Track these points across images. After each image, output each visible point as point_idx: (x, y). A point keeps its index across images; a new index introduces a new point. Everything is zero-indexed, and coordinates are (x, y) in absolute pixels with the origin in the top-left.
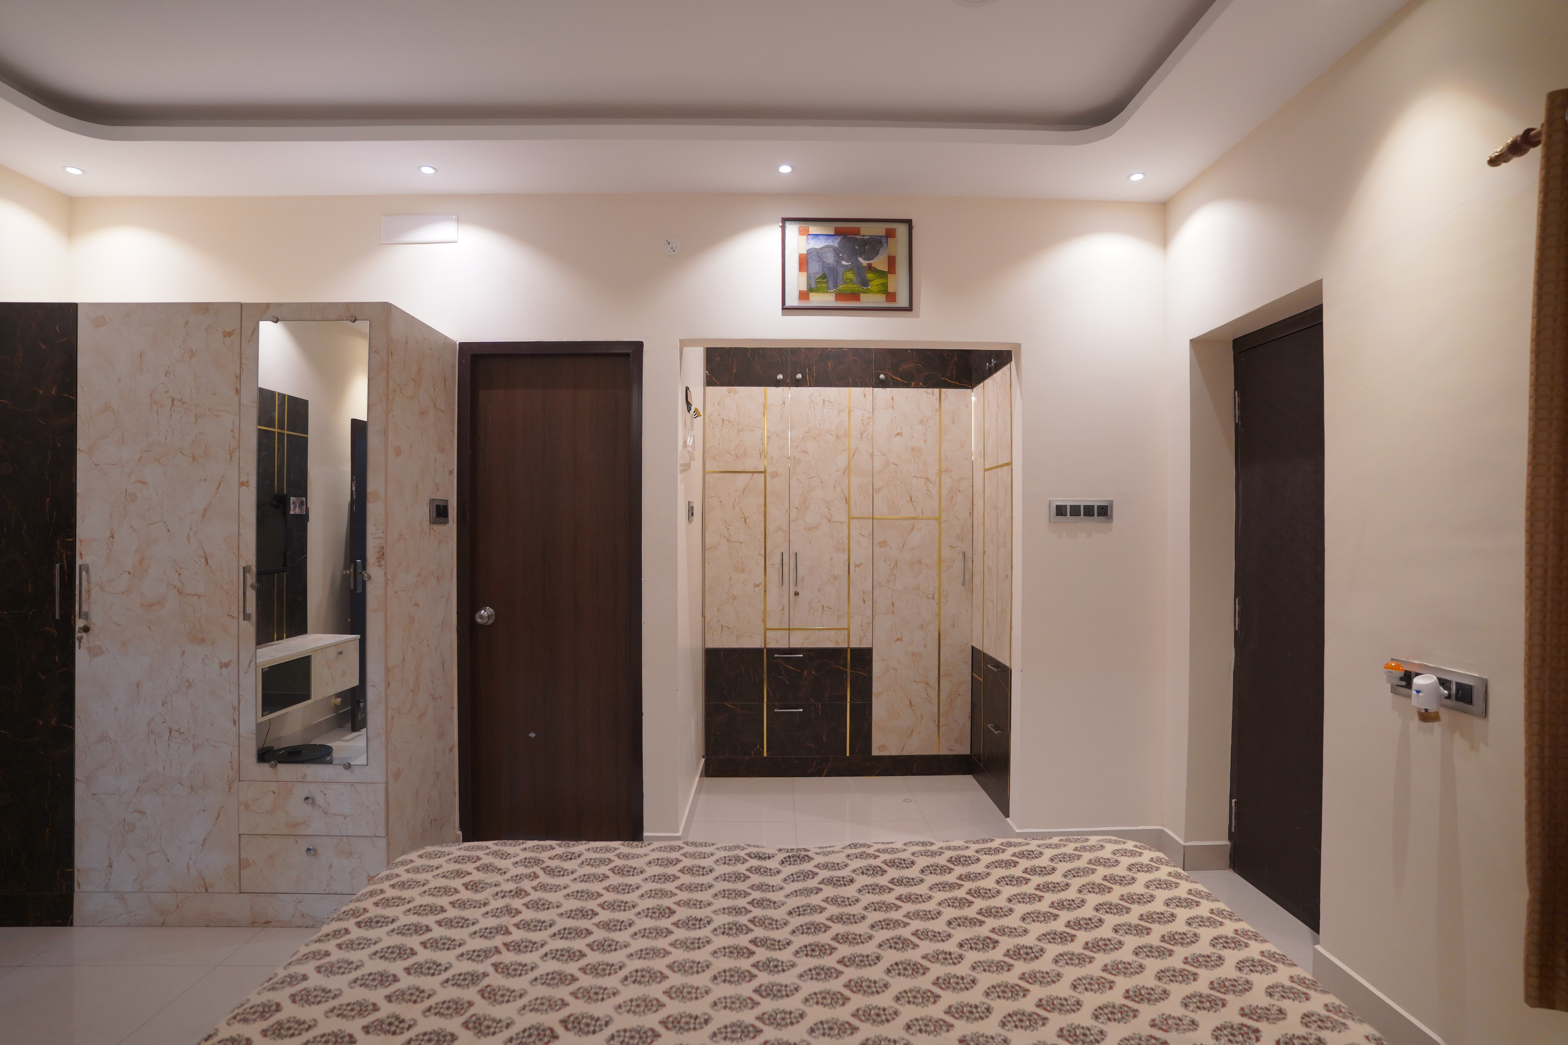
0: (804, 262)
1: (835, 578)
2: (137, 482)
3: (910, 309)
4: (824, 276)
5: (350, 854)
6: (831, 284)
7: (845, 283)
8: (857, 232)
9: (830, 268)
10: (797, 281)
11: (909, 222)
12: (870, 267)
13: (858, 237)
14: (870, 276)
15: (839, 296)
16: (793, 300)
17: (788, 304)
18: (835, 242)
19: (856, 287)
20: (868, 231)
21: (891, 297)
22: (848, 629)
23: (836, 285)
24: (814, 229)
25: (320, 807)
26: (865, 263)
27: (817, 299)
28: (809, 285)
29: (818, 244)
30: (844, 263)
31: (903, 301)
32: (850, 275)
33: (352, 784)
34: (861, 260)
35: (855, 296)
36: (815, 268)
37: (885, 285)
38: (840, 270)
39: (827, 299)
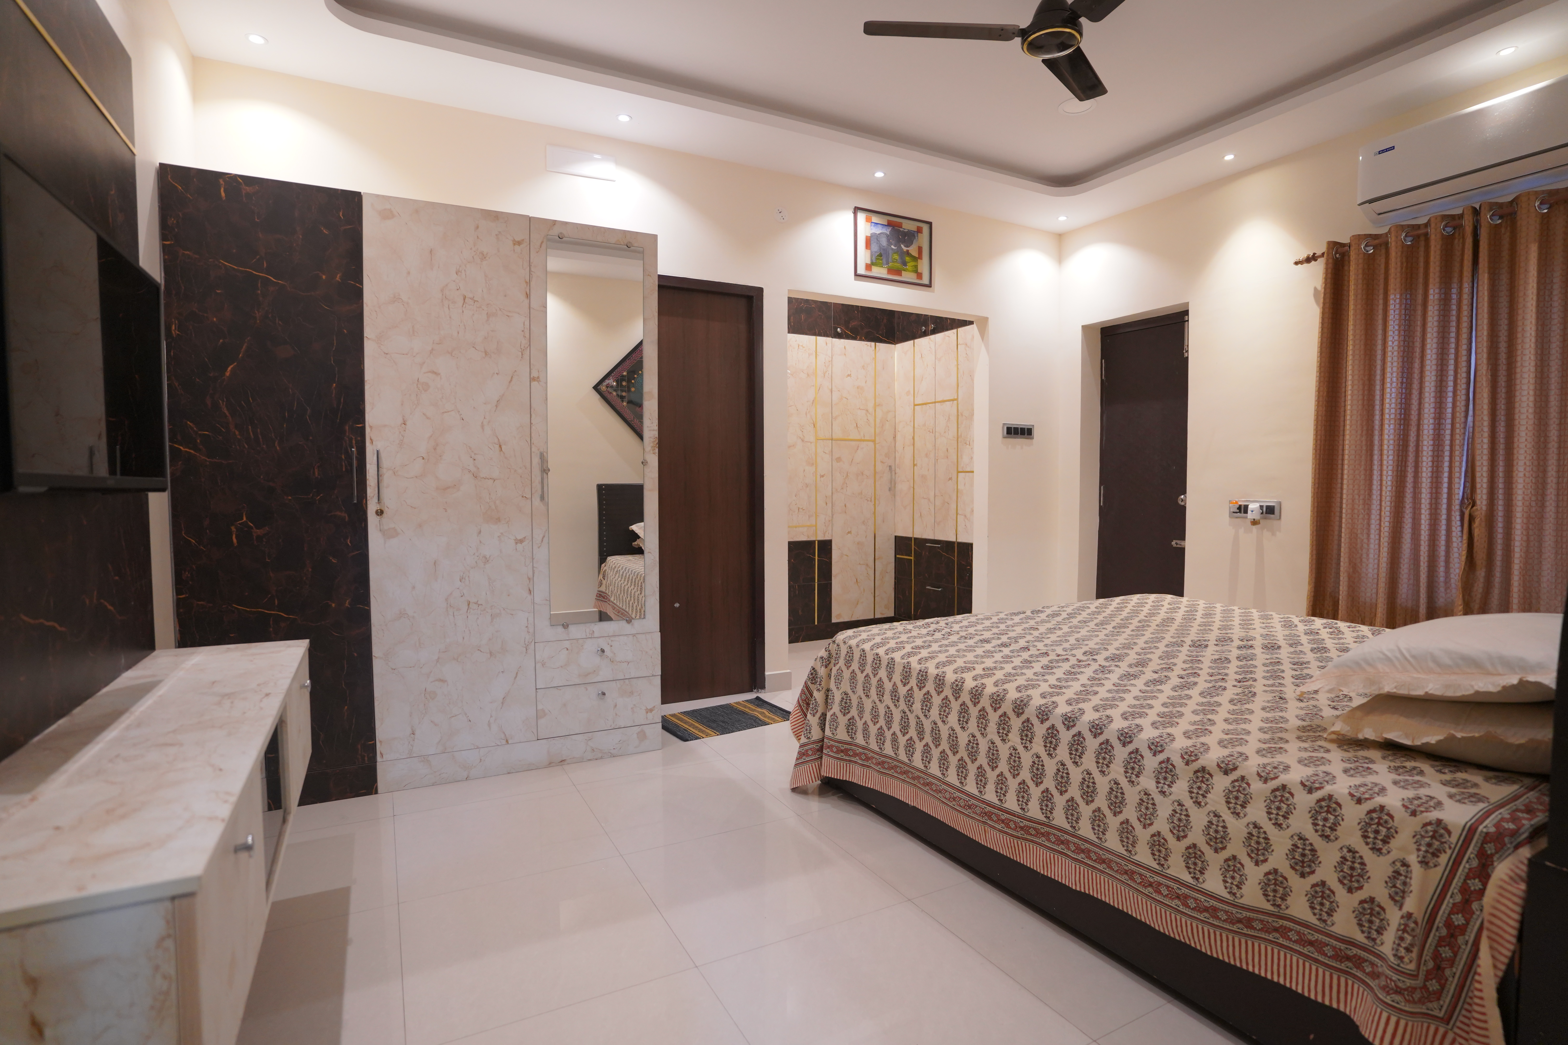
0: (868, 242)
1: (807, 486)
2: (430, 372)
3: (929, 286)
4: (880, 255)
5: (632, 693)
6: (884, 261)
7: (893, 262)
8: (900, 225)
9: (884, 250)
10: (864, 256)
11: (930, 224)
12: (908, 253)
13: (901, 229)
14: (907, 259)
15: (890, 271)
16: (861, 270)
17: (859, 272)
18: (887, 231)
19: (898, 265)
20: (908, 226)
21: (920, 276)
22: (816, 526)
23: (888, 263)
24: (875, 219)
25: (607, 657)
26: (905, 249)
27: (877, 271)
28: (872, 260)
29: (878, 230)
30: (892, 247)
31: (925, 280)
32: (896, 257)
33: (634, 635)
34: (902, 246)
35: (898, 272)
36: (875, 247)
37: (916, 266)
38: (890, 252)
39: (879, 271)
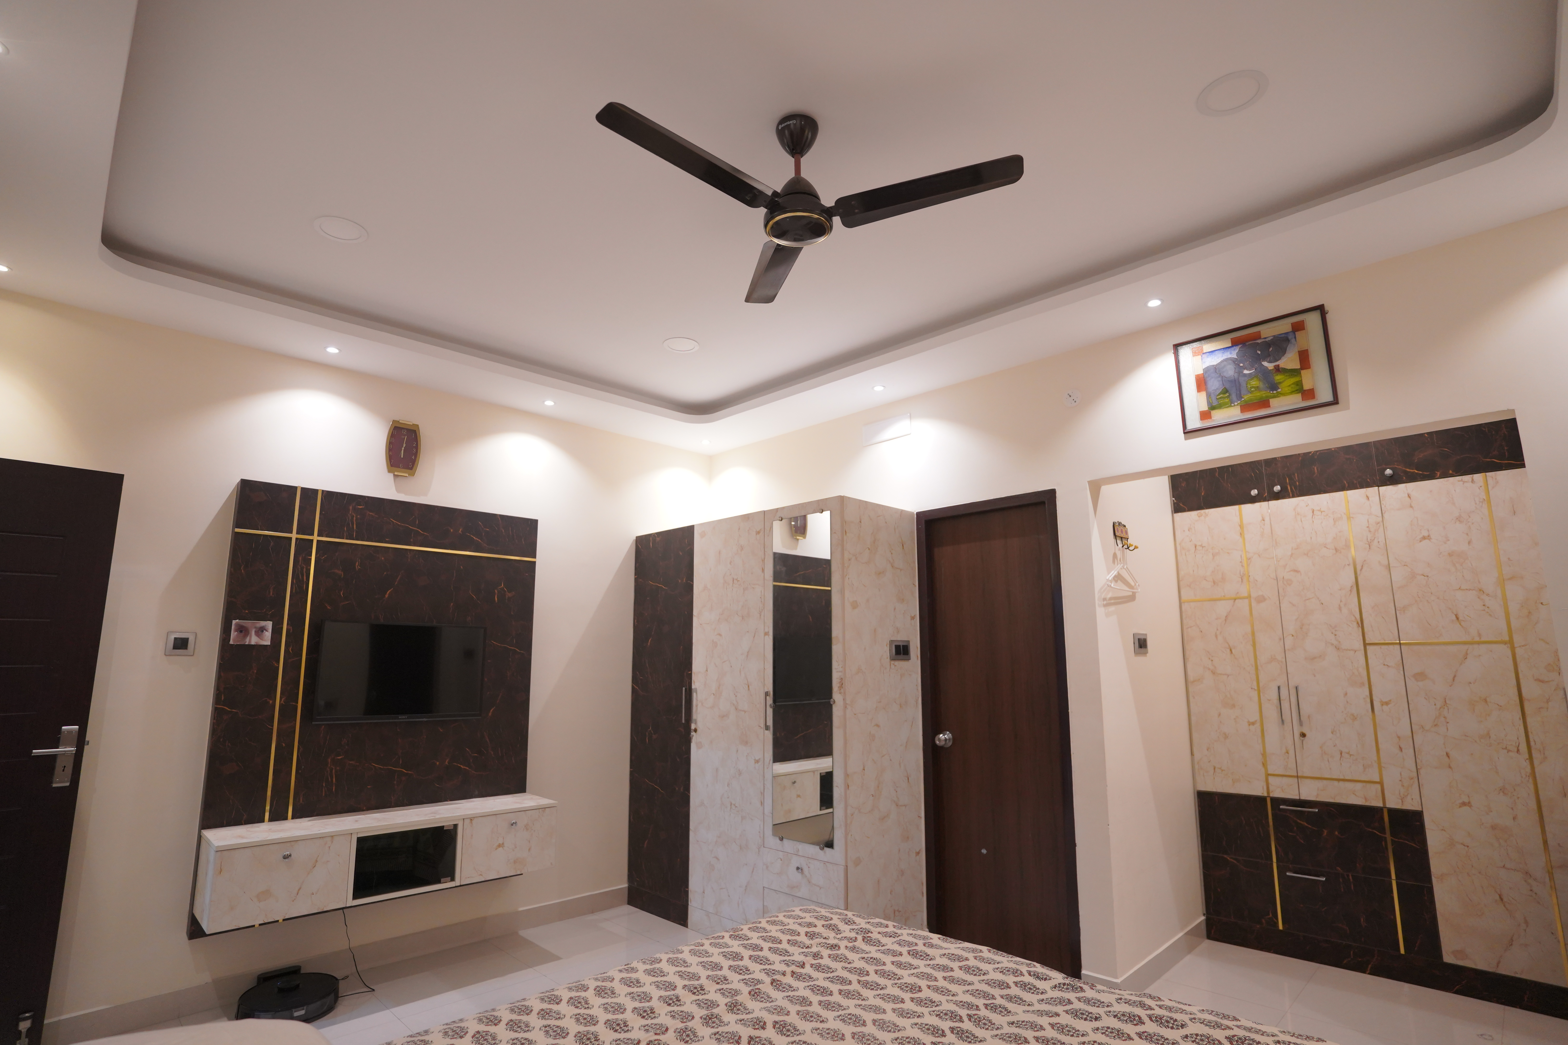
0: (1201, 383)
1: (1354, 718)
3: (1335, 402)
4: (1225, 391)
6: (1234, 397)
7: (1251, 392)
8: (1258, 336)
9: (1231, 381)
10: (1196, 402)
11: (1321, 309)
12: (1278, 369)
13: (1259, 341)
14: (1278, 378)
15: (1245, 408)
16: (1194, 423)
17: (1190, 427)
18: (1233, 354)
19: (1263, 394)
20: (1268, 332)
21: (1309, 394)
22: (1381, 783)
23: (1240, 397)
24: (1208, 347)
25: (806, 876)
26: (1269, 366)
27: (1220, 416)
28: (1209, 403)
29: (1214, 360)
30: (1246, 372)
31: (1325, 395)
32: (1255, 383)
33: (825, 863)
34: (1265, 364)
35: (1265, 404)
36: (1215, 385)
37: (1299, 384)
38: (1242, 379)
39: (1233, 413)
